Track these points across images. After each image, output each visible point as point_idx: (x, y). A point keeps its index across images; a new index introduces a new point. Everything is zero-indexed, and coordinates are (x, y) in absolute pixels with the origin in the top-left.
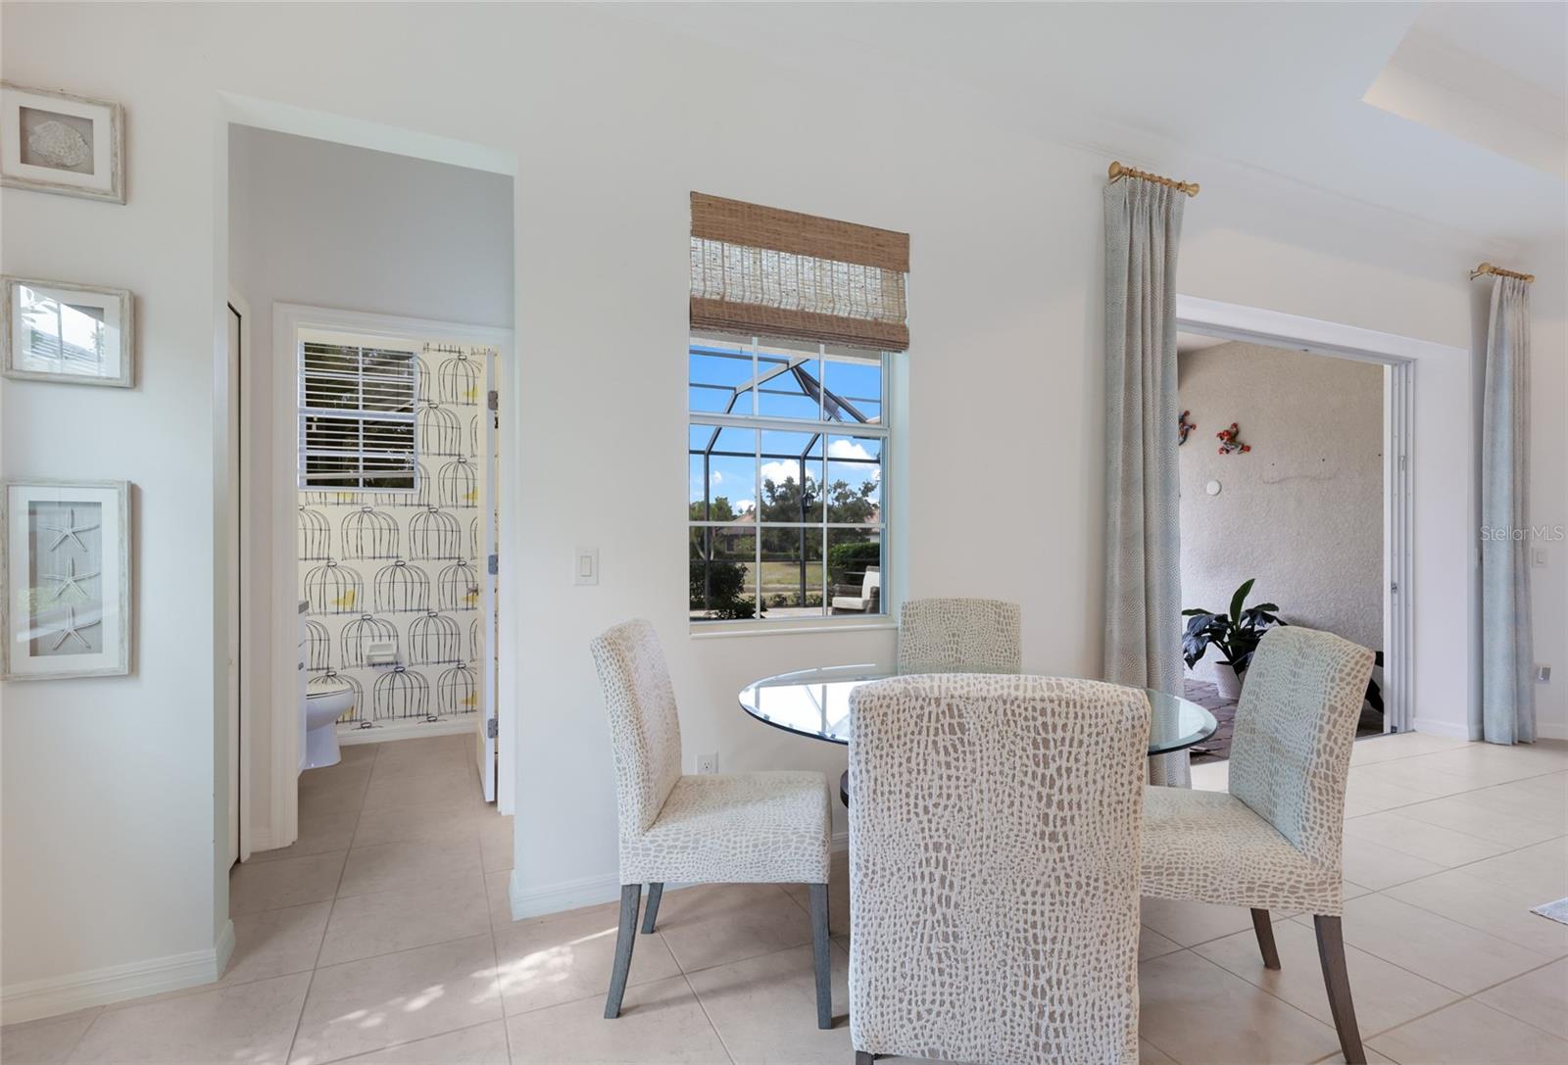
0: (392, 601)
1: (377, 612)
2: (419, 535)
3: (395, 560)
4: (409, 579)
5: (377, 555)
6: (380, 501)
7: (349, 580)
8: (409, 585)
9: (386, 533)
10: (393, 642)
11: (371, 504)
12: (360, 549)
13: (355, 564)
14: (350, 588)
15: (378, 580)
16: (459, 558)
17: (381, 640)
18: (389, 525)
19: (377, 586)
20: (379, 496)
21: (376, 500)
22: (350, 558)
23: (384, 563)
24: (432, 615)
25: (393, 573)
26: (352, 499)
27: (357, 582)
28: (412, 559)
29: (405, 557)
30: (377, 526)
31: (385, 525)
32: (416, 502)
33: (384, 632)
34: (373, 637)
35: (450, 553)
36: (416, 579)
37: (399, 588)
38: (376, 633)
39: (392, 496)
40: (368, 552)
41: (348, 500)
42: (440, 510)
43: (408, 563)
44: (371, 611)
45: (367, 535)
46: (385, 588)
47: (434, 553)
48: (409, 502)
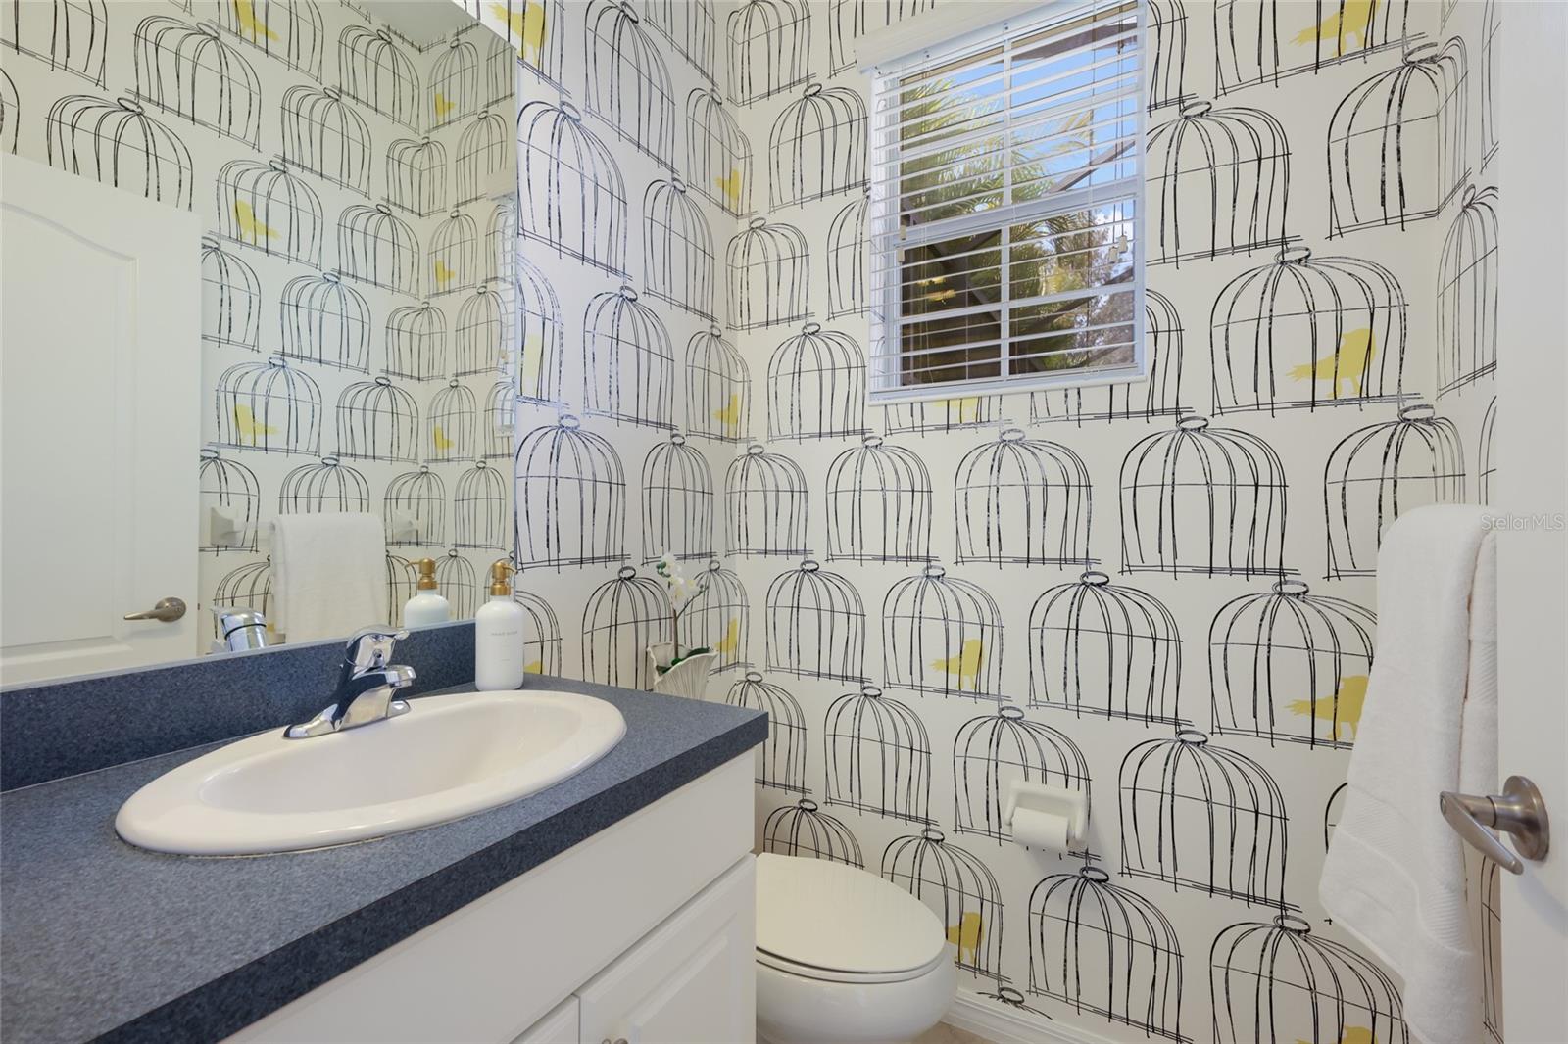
0: (1073, 679)
1: (1034, 703)
2: (1148, 500)
3: (1082, 569)
4: (1119, 625)
5: (1036, 553)
6: (1042, 413)
7: (971, 615)
8: (1120, 643)
9: (1057, 495)
10: (1074, 794)
11: (1021, 421)
12: (995, 537)
13: (980, 574)
14: (972, 633)
15: (1037, 621)
16: (1281, 572)
17: (1044, 781)
18: (1065, 474)
19: (1036, 634)
20: (1039, 398)
21: (1033, 409)
22: (974, 559)
23: (1052, 575)
24: (1186, 739)
25: (1078, 603)
26: (979, 414)
27: (988, 621)
28: (1127, 569)
29: (1109, 565)
30: (1035, 478)
31: (1055, 477)
32: (1139, 404)
33: (1054, 764)
34: (1026, 767)
35: (1250, 555)
36: (1140, 626)
37: (1093, 646)
38: (1034, 760)
39: (1073, 394)
40: (1014, 547)
41: (969, 417)
42: (1213, 423)
43: (1116, 580)
44: (1020, 700)
45: (1012, 503)
46: (1055, 641)
47: (1194, 552)
48: (1119, 407)
